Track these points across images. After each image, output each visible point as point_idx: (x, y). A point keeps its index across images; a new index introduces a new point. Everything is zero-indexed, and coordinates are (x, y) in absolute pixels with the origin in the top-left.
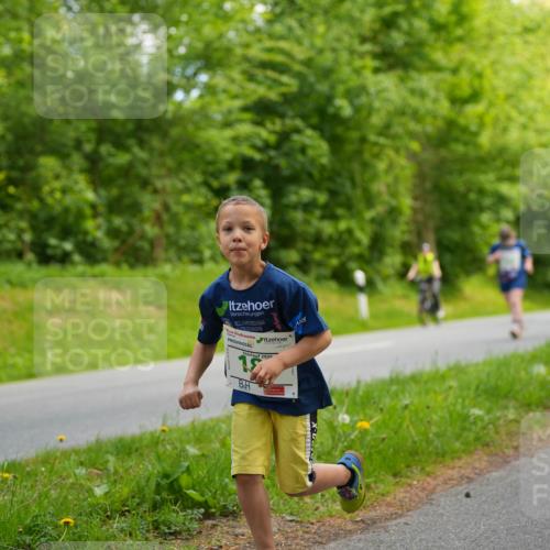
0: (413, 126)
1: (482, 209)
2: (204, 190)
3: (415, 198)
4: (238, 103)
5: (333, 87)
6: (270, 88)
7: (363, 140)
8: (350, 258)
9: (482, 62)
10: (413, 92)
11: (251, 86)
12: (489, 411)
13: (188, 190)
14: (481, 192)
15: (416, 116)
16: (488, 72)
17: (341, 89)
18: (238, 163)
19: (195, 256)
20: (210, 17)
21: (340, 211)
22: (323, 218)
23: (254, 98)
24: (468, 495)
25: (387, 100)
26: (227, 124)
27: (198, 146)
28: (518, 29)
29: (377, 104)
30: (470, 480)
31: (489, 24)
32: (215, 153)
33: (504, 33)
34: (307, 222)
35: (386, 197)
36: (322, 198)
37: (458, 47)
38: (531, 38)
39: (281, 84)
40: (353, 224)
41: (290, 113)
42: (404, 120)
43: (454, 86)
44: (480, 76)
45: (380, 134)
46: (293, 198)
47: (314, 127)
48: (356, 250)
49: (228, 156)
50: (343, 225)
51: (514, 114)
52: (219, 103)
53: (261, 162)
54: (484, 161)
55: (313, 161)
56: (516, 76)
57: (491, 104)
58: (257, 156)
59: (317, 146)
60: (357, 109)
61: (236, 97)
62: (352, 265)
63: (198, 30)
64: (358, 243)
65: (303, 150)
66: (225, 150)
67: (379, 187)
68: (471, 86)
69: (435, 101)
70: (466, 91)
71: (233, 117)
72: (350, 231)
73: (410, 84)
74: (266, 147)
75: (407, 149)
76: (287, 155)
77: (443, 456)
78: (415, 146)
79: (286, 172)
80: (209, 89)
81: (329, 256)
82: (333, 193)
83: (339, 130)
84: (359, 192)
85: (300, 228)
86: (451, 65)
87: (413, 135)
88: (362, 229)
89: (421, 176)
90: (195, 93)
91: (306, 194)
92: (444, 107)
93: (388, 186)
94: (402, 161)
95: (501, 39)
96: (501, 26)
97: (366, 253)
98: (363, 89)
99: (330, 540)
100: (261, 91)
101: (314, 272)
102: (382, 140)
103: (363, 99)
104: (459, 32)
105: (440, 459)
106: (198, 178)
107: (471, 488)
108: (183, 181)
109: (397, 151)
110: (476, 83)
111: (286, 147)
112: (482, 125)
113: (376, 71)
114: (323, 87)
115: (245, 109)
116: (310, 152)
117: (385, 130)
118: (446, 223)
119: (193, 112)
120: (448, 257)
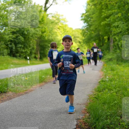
0: (36, 36)
1: (46, 48)
2: (4, 45)
3: (36, 46)
4: (10, 32)
5: (24, 30)
6: (15, 30)
7: (29, 38)
8: (27, 55)
9: (46, 27)
11: (12, 29)
12: (45, 76)
13: (2, 45)
14: (46, 45)
15: (36, 34)
16: (47, 28)
17: (25, 30)
18: (10, 41)
19: (3, 55)
20: (5, 19)
21: (25, 48)
22: (23, 49)
23: (12, 31)
24: (41, 88)
25: (32, 32)
26: (8, 35)
27: (3, 38)
28: (51, 22)
29: (31, 32)
31: (47, 22)
32: (6, 39)
33: (49, 23)
34: (20, 50)
35: (32, 46)
36: (23, 46)
37: (42, 25)
38: (53, 24)
40: (27, 50)
41: (18, 33)
42: (35, 35)
43: (42, 30)
44: (45, 29)
45: (31, 37)
46: (18, 46)
47: (21, 36)
48: (27, 54)
49: (8, 40)
50: (26, 50)
51: (50, 34)
52: (7, 32)
53: (13, 41)
54: (46, 41)
55: (21, 41)
56: (50, 29)
57: (47, 33)
58: (13, 40)
59: (22, 38)
60: (28, 33)
61: (9, 31)
62: (27, 56)
63: (3, 21)
64: (28, 53)
65: (20, 39)
66: (8, 39)
67: (31, 45)
68: (44, 30)
69: (39, 32)
71: (9, 34)
72: (27, 51)
73: (36, 30)
74: (14, 38)
75: (35, 39)
76: (17, 40)
78: (36, 39)
79: (17, 42)
80: (5, 30)
81: (24, 55)
82: (24, 45)
83: (25, 36)
84: (28, 45)
85: (19, 51)
86: (42, 27)
87: (36, 37)
88: (29, 51)
89: (37, 43)
90: (3, 30)
91: (20, 45)
92: (40, 33)
93: (33, 45)
94: (34, 41)
95: (48, 24)
96: (48, 22)
97: (29, 54)
98: (29, 30)
99: (20, 95)
100: (13, 30)
101: (21, 57)
102: (32, 38)
103: (29, 32)
104: (42, 22)
106: (4, 43)
107: (42, 87)
109: (34, 39)
110: (45, 30)
111: (17, 39)
112: (46, 36)
113: (31, 28)
114: (23, 30)
115: (11, 33)
116: (21, 39)
117: (32, 36)
118: (41, 50)
119: (3, 33)
120: (41, 55)
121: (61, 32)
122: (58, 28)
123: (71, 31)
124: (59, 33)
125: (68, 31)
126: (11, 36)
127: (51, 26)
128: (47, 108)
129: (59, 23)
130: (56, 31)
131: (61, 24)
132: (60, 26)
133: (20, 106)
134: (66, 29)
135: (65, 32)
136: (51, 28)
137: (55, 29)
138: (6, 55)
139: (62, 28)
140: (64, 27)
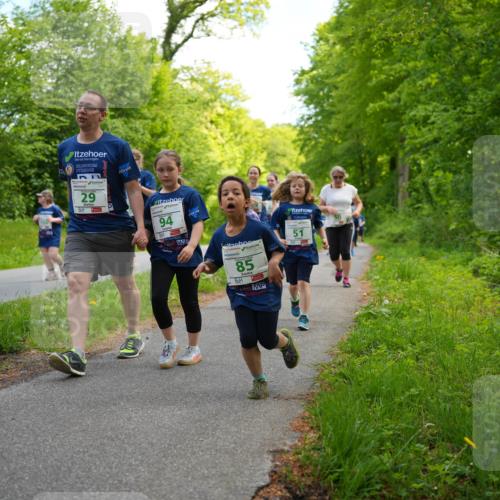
2: (16, 178)
4: (36, 131)
6: (54, 123)
9: (168, 116)
10: (131, 129)
11: (43, 122)
13: (6, 178)
16: (170, 121)
18: (35, 164)
19: (10, 214)
20: (21, 83)
23: (45, 128)
24: (147, 338)
25: (118, 133)
26: (30, 142)
27: (13, 154)
28: (186, 100)
31: (171, 97)
32: (22, 158)
33: (179, 102)
37: (155, 107)
38: (192, 105)
39: (61, 121)
43: (153, 128)
44: (166, 122)
49: (30, 159)
51: (183, 143)
52: (26, 130)
53: (48, 163)
56: (184, 124)
57: (171, 138)
58: (46, 160)
61: (35, 127)
63: (14, 91)
66: (28, 156)
68: (162, 128)
69: (143, 134)
70: (159, 130)
71: (32, 138)
73: (130, 125)
74: (51, 155)
80: (21, 123)
86: (152, 116)
90: (12, 125)
92: (148, 138)
95: (177, 105)
100: (49, 125)
104: (156, 100)
106: (13, 171)
107: (149, 335)
108: (4, 173)
110: (164, 126)
115: (40, 134)
119: (10, 135)
121: (222, 135)
122: (212, 122)
123: (259, 134)
124: (215, 139)
125: (246, 134)
126: (39, 145)
127: (187, 114)
128: (165, 410)
129: (217, 104)
130: (205, 132)
131: (223, 107)
132: (219, 115)
133: (68, 403)
134: (240, 127)
135: (236, 135)
136: (188, 121)
137: (201, 123)
138: (20, 216)
139: (224, 119)
140: (234, 119)
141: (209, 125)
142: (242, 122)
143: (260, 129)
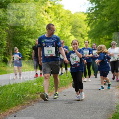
1: (24, 45)
30: (16, 112)
42: (5, 21)
54: (25, 33)
75: (5, 29)
77: (10, 106)
78: (8, 28)
87: (7, 25)
105: (9, 107)
121: (50, 17)
122: (46, 11)
123: (69, 17)
124: (47, 19)
125: (62, 17)
129: (49, 2)
131: (51, 4)
132: (49, 8)
134: (59, 14)
135: (57, 18)
137: (41, 11)
139: (52, 10)
140: (57, 10)
141: (44, 12)
142: (60, 11)
143: (69, 14)
